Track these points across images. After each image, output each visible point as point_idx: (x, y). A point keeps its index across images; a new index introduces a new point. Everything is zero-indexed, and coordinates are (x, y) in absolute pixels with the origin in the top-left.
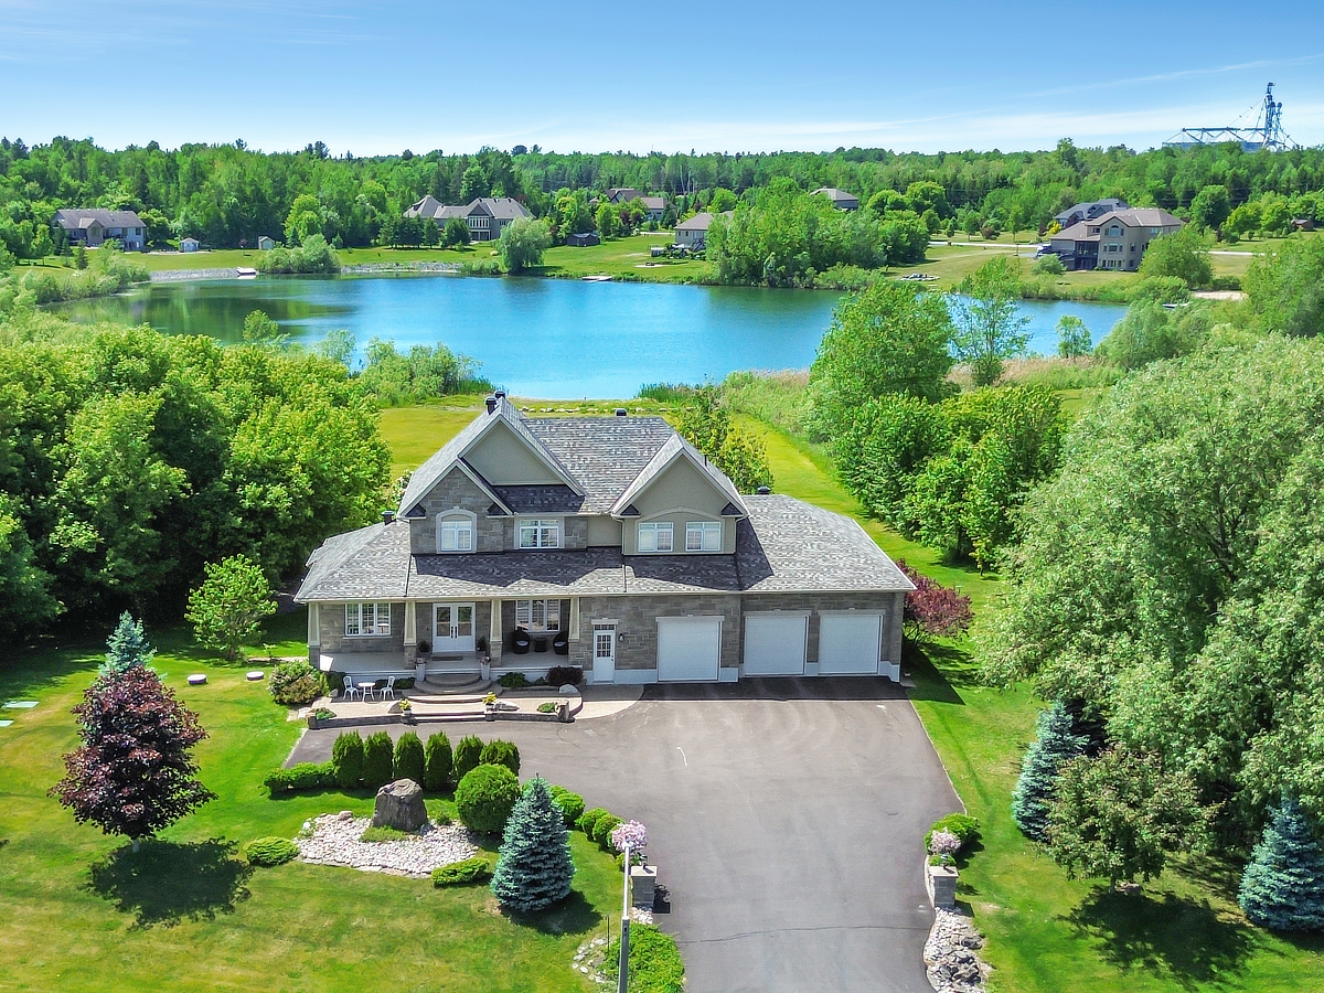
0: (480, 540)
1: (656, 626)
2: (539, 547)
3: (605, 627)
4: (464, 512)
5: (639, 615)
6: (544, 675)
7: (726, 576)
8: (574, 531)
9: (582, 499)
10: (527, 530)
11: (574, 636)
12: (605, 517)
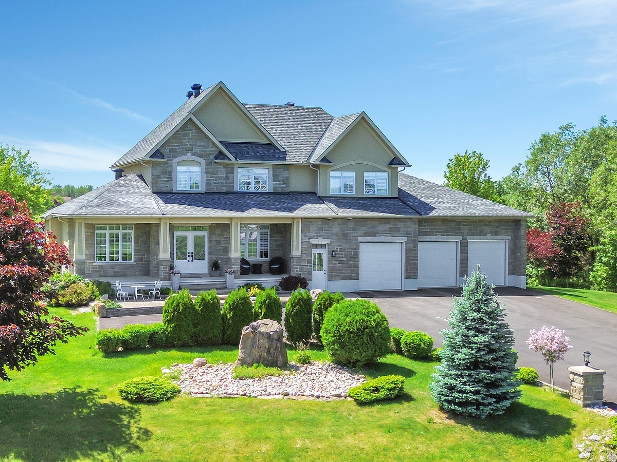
0: (208, 183)
1: (358, 246)
2: (253, 190)
3: (319, 246)
4: (195, 158)
5: (346, 236)
7: (403, 208)
8: (280, 178)
9: (285, 153)
12: (304, 165)
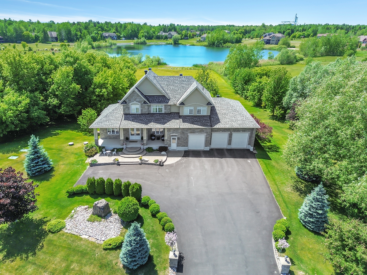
0: (142, 110)
1: (188, 136)
2: (158, 112)
3: (174, 136)
4: (137, 103)
5: (183, 133)
6: (158, 148)
7: (207, 122)
8: (167, 109)
9: (169, 100)
10: (154, 108)
11: (166, 138)
12: (175, 105)
